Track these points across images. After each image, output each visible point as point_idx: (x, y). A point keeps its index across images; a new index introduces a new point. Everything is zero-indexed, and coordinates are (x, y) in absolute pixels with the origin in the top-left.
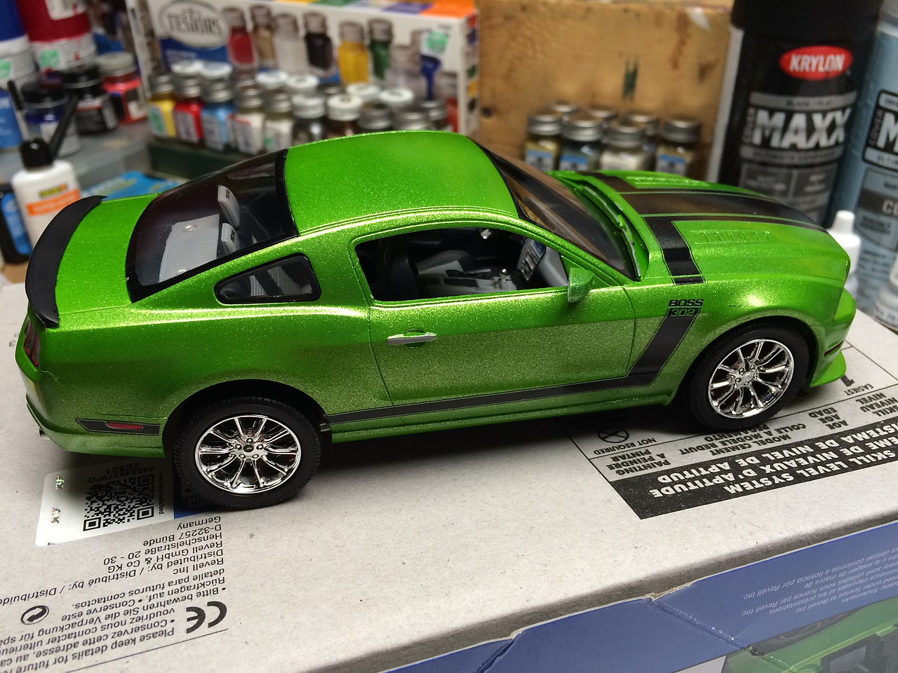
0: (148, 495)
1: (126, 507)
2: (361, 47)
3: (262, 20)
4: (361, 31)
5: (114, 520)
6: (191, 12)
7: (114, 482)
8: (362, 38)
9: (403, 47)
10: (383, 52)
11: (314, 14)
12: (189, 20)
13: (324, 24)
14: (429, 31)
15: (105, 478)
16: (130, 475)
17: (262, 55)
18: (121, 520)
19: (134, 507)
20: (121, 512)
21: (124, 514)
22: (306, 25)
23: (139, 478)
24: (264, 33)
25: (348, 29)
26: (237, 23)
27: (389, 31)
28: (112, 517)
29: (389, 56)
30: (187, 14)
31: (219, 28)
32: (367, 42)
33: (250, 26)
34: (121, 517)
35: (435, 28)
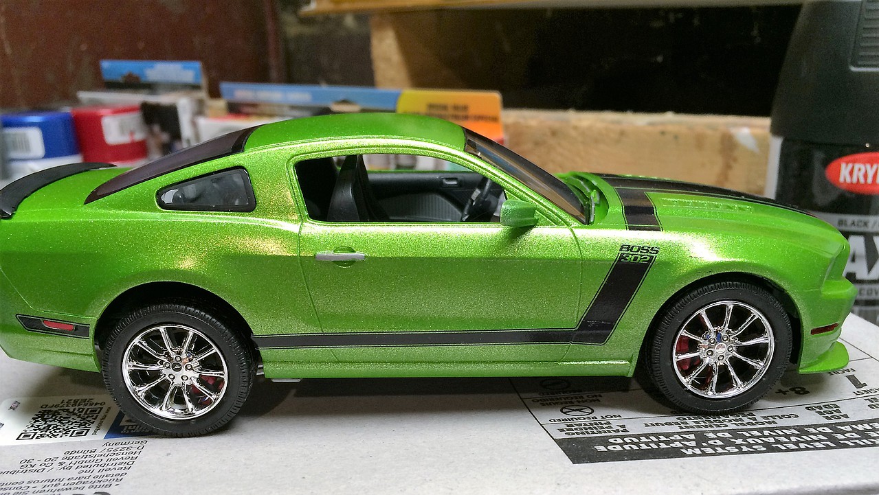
0: (89, 421)
1: (64, 427)
5: (48, 435)
7: (63, 410)
15: (58, 406)
16: (81, 406)
18: (54, 435)
19: (72, 428)
20: (58, 431)
21: (60, 432)
23: (88, 409)
28: (47, 433)
34: (56, 434)
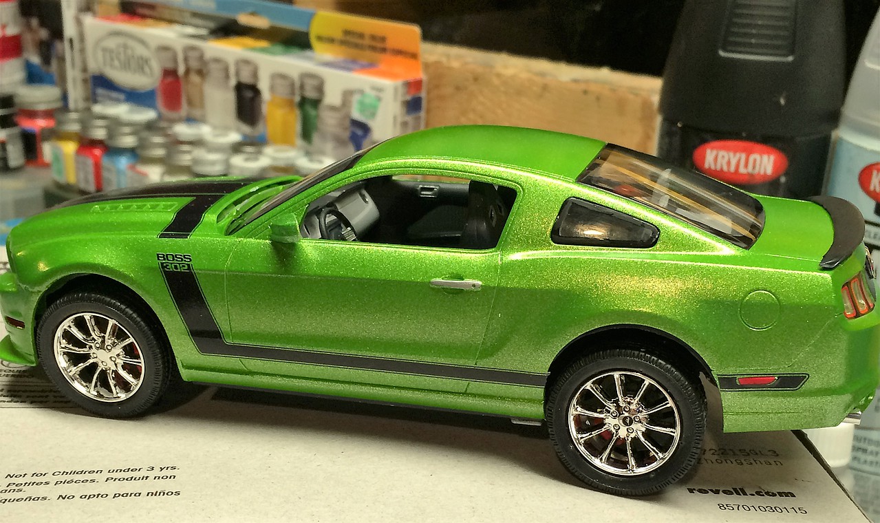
2: (290, 103)
3: (194, 64)
4: (292, 85)
6: (125, 47)
8: (293, 93)
9: (333, 108)
10: (312, 112)
11: (247, 62)
12: (122, 57)
13: (255, 74)
14: (361, 92)
17: (190, 103)
22: (237, 74)
24: (195, 78)
25: (279, 81)
26: (170, 65)
27: (320, 89)
29: (317, 116)
30: (121, 50)
31: (151, 69)
32: (297, 99)
33: (181, 70)
35: (368, 91)
